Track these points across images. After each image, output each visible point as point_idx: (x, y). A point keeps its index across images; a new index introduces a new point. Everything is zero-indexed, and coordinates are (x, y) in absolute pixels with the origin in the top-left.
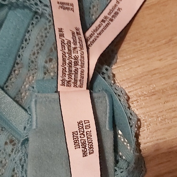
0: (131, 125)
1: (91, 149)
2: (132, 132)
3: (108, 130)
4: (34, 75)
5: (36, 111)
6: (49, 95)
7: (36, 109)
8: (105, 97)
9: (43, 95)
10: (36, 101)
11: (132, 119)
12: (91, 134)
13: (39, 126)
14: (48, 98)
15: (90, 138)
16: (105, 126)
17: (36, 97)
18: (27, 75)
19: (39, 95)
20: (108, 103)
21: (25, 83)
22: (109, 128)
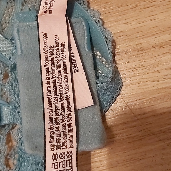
0: (107, 43)
1: (75, 68)
2: (108, 48)
3: (88, 51)
4: (13, 7)
5: (19, 39)
6: (30, 23)
7: (19, 37)
8: (82, 22)
9: (25, 24)
10: (18, 30)
11: (108, 38)
12: (74, 55)
13: (24, 52)
14: (30, 26)
15: (73, 59)
16: (85, 48)
17: (18, 26)
18: (6, 8)
19: (21, 24)
20: (85, 28)
21: (5, 16)
22: (88, 49)
